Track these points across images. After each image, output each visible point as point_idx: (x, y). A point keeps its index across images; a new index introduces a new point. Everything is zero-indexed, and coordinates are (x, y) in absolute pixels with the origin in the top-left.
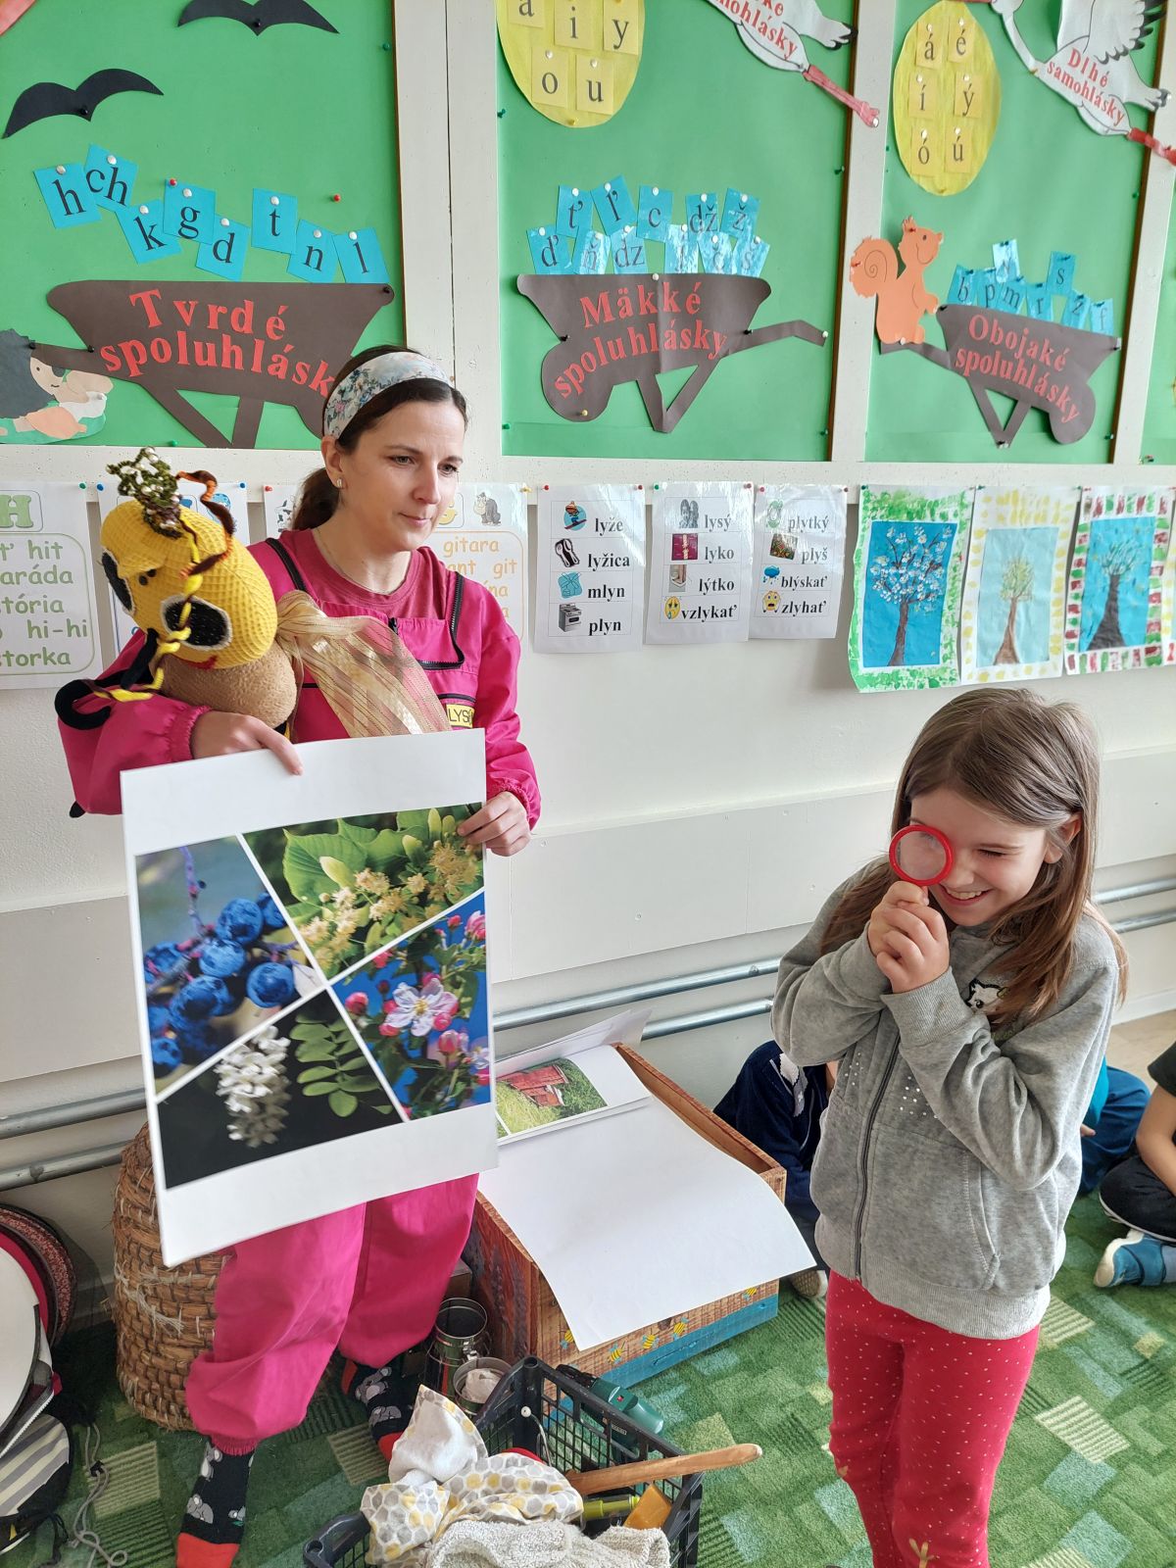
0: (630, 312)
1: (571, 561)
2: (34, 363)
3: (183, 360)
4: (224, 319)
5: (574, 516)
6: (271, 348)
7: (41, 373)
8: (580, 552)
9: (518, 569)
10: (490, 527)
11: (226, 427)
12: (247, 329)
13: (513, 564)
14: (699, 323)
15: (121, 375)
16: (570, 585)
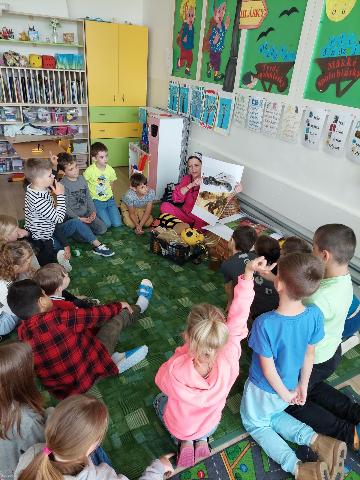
0: (339, 66)
1: (308, 125)
2: (252, 76)
3: (265, 76)
4: (272, 69)
5: (311, 115)
6: (276, 74)
7: (252, 77)
8: (310, 124)
9: (298, 123)
10: (296, 113)
11: (267, 88)
12: (274, 71)
13: (298, 122)
14: (355, 68)
15: (259, 79)
16: (307, 130)
